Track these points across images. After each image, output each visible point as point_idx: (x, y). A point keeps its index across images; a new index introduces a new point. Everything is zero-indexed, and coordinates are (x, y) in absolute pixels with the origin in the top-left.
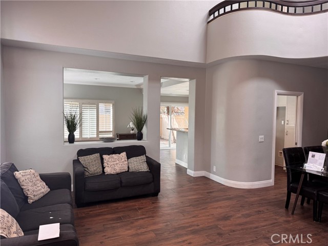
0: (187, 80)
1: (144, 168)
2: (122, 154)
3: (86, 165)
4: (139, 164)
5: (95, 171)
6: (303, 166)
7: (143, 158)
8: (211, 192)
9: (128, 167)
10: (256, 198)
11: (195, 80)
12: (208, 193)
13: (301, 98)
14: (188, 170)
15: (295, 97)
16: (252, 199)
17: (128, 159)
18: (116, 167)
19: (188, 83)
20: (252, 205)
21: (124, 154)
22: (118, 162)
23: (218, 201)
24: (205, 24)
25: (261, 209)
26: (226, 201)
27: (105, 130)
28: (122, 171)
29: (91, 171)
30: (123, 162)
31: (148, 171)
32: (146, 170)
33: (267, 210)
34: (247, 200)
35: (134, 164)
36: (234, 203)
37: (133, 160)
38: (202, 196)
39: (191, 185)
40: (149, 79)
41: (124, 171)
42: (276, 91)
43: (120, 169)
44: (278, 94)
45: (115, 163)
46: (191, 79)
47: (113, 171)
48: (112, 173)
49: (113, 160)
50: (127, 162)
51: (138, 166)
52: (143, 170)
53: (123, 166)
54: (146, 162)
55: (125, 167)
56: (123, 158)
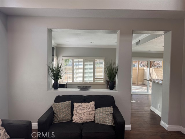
1: (109, 121)
2: (90, 103)
3: (56, 112)
5: (63, 118)
7: (110, 109)
9: (95, 117)
11: (171, 32)
17: (96, 108)
18: (82, 116)
21: (92, 103)
22: (85, 111)
27: (98, 78)
28: (88, 121)
29: (59, 118)
30: (90, 111)
31: (112, 126)
32: (111, 124)
35: (100, 115)
37: (100, 110)
41: (90, 121)
43: (86, 119)
45: (83, 111)
47: (79, 120)
48: (78, 122)
49: (82, 108)
50: (94, 112)
51: (103, 118)
52: (107, 124)
53: (89, 116)
54: (113, 114)
55: (91, 117)
56: (90, 107)
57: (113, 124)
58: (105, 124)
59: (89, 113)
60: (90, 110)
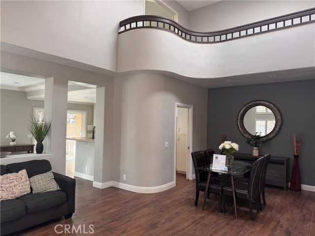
0: (95, 86)
1: (54, 186)
2: (20, 172)
4: (45, 183)
6: (209, 167)
7: (49, 175)
8: (126, 202)
9: (31, 188)
10: (168, 201)
11: (104, 88)
12: (124, 203)
13: (191, 110)
14: (94, 183)
15: (187, 109)
16: (166, 202)
17: (29, 177)
18: (14, 190)
19: (95, 90)
20: (169, 208)
21: (23, 172)
22: (16, 183)
23: (137, 210)
24: (117, 34)
25: (178, 210)
26: (146, 208)
28: (23, 194)
30: (24, 182)
31: (58, 190)
32: (56, 189)
33: (183, 210)
34: (161, 204)
35: (39, 183)
36: (153, 209)
37: (37, 178)
38: (120, 208)
39: (103, 198)
40: (55, 82)
41: (26, 193)
42: (177, 104)
43: (21, 192)
44: (178, 106)
45: (12, 184)
46: (99, 85)
47: (11, 196)
48: (10, 198)
49: (9, 181)
50: (28, 182)
51: (45, 185)
52: (52, 190)
53: (24, 187)
54: (54, 179)
55: (27, 188)
56: (23, 177)
57: (59, 188)
58: (49, 190)
59: (23, 184)
60: (22, 181)
